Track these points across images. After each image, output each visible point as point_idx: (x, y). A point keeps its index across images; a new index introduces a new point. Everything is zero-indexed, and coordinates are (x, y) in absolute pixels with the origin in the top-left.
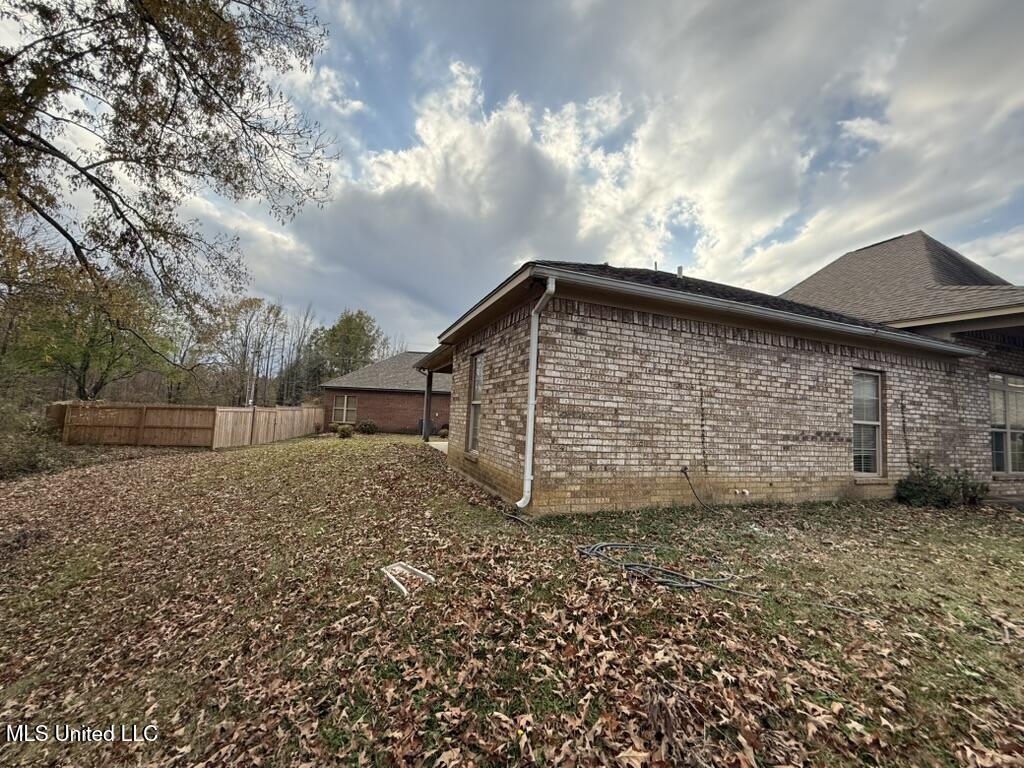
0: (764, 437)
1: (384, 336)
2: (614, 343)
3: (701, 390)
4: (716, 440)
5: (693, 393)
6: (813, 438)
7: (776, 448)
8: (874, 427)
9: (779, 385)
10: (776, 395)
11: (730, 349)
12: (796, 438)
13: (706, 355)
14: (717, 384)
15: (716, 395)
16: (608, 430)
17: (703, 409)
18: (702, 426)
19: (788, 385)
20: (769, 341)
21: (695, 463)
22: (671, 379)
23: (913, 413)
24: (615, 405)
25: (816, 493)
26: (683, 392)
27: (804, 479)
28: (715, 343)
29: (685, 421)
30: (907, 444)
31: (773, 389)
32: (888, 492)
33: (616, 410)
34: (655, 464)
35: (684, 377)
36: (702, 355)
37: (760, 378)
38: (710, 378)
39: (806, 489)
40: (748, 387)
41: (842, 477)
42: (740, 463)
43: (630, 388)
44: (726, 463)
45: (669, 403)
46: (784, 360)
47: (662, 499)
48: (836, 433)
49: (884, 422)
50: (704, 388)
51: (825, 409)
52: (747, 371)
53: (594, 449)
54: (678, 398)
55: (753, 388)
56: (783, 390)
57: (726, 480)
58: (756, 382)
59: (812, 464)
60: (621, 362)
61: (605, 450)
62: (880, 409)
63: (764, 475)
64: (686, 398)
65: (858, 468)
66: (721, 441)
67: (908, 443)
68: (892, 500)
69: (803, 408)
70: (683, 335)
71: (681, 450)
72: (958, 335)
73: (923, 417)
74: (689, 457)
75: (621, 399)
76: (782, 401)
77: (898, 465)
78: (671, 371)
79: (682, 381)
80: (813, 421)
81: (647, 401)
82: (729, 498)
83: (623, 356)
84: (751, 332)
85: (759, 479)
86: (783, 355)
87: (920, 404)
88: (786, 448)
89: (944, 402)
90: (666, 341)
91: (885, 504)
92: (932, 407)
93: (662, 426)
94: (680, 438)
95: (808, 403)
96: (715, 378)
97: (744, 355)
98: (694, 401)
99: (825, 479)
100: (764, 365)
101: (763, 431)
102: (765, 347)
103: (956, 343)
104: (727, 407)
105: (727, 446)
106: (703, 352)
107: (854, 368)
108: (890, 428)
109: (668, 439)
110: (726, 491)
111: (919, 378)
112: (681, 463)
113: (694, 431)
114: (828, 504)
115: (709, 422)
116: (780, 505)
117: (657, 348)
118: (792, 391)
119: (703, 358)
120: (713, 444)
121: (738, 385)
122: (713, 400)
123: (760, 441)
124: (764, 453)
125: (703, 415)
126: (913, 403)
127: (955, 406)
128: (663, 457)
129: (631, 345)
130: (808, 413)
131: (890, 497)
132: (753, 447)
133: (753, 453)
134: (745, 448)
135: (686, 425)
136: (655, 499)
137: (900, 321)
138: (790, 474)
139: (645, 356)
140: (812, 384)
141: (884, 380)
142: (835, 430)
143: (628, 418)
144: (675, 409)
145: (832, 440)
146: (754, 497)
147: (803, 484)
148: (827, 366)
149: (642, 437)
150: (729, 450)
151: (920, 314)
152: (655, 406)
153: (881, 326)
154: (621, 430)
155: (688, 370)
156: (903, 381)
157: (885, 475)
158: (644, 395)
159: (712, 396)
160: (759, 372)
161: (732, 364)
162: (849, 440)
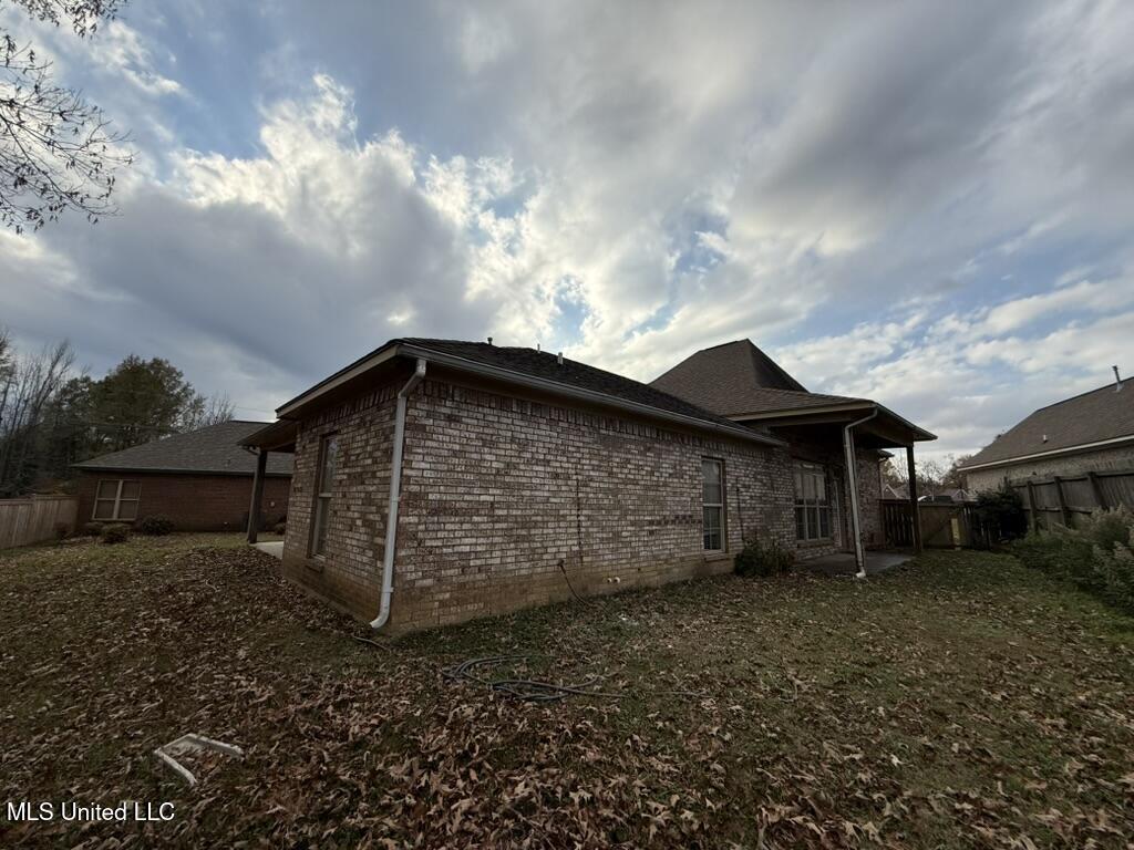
0: (633, 524)
1: (195, 396)
2: (491, 432)
3: (577, 480)
4: (591, 530)
5: (570, 483)
6: (673, 522)
7: (643, 533)
8: (719, 508)
9: (644, 473)
10: (643, 483)
11: (604, 440)
12: (659, 523)
13: (581, 444)
14: (592, 473)
15: (592, 484)
16: (483, 526)
17: (579, 499)
18: (578, 516)
19: (652, 473)
20: (636, 432)
21: (571, 555)
22: (549, 469)
23: (745, 495)
24: (492, 499)
25: (677, 573)
26: (560, 482)
27: (666, 561)
28: (590, 433)
29: (562, 512)
30: (742, 522)
31: (640, 477)
32: (729, 566)
33: (492, 503)
34: (532, 560)
35: (561, 467)
36: (578, 444)
37: (629, 466)
38: (585, 467)
39: (668, 571)
40: (620, 476)
41: (696, 556)
42: (613, 551)
43: (507, 479)
44: (600, 552)
45: (546, 494)
46: (649, 449)
47: (538, 597)
48: (690, 516)
49: (725, 503)
50: (580, 478)
51: (682, 494)
52: (617, 460)
53: (467, 549)
54: (555, 488)
55: (624, 476)
56: (648, 478)
57: (600, 570)
58: (626, 471)
59: (672, 546)
60: (498, 452)
61: (479, 549)
62: (722, 492)
63: (634, 560)
64: (563, 488)
65: (707, 547)
66: (595, 530)
67: (742, 521)
68: (731, 573)
69: (664, 494)
70: (561, 424)
71: (559, 543)
72: (771, 429)
73: (751, 497)
74: (565, 549)
75: (498, 492)
76: (647, 488)
77: (736, 544)
78: (549, 461)
79: (559, 471)
80: (673, 507)
81: (524, 493)
82: (603, 588)
83: (501, 446)
84: (621, 422)
85: (628, 566)
86: (648, 445)
87: (749, 487)
88: (651, 533)
89: (765, 485)
90: (544, 430)
91: (727, 577)
92: (757, 490)
93: (539, 518)
94: (558, 530)
95: (668, 489)
96: (590, 468)
97: (616, 444)
98: (571, 491)
99: (682, 559)
100: (632, 454)
101: (632, 518)
102: (633, 437)
103: (771, 436)
104: (600, 496)
105: (600, 535)
106: (580, 441)
107: (703, 457)
108: (730, 509)
109: (545, 532)
110: (600, 581)
111: (748, 465)
112: (558, 556)
113: (571, 521)
114: (685, 583)
115: (585, 512)
116: (647, 589)
117: (536, 438)
118: (655, 479)
119: (578, 447)
120: (588, 534)
121: (611, 474)
122: (588, 490)
123: (629, 528)
124: (634, 539)
125: (579, 505)
126: (744, 486)
127: (773, 488)
128: (540, 551)
129: (509, 434)
130: (669, 499)
131: (730, 571)
132: (624, 534)
133: (623, 540)
134: (617, 535)
135: (563, 516)
136: (532, 598)
137: (734, 415)
138: (655, 558)
139: (524, 445)
140: (671, 471)
141: (724, 467)
142: (689, 513)
143: (505, 512)
144: (552, 500)
145: (687, 522)
146: (625, 584)
147: (665, 566)
148: (683, 454)
149: (519, 532)
150: (602, 539)
151: (747, 410)
152: (532, 498)
153: (720, 419)
154: (497, 526)
155: (565, 459)
156: (741, 470)
157: (727, 552)
158: (521, 486)
159: (587, 486)
160: (628, 461)
161: (605, 453)
162: (700, 522)
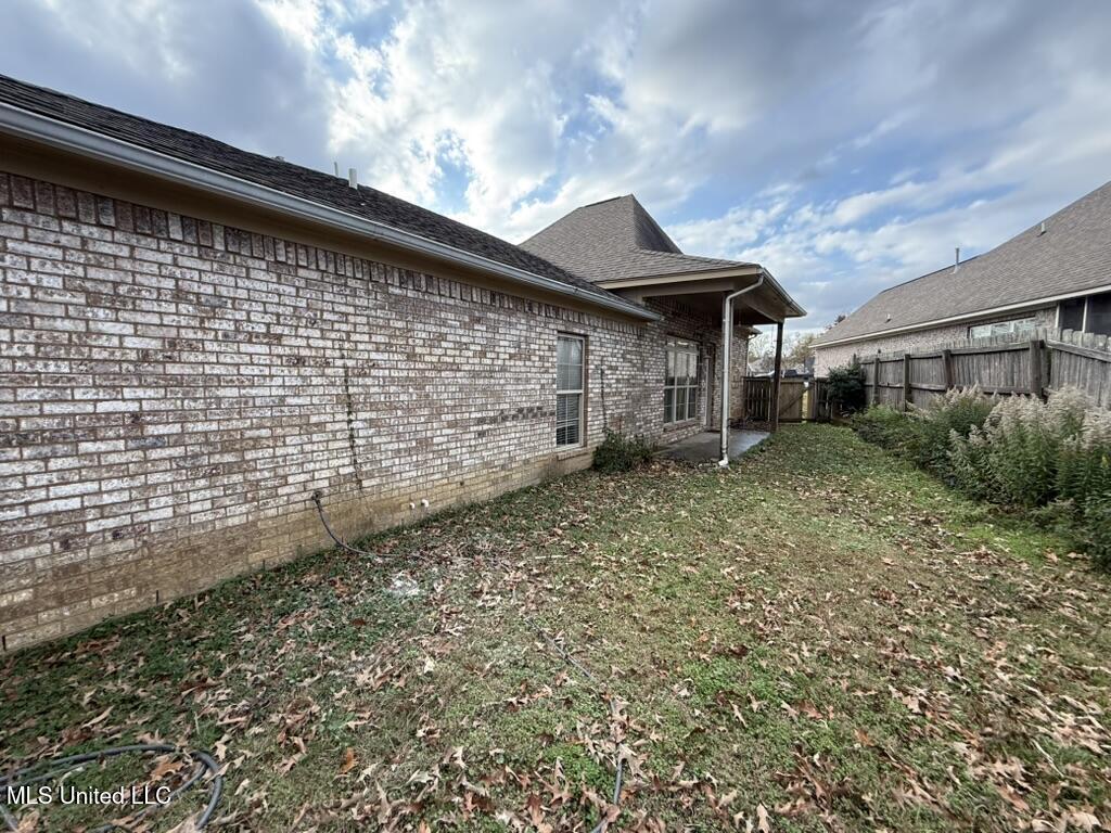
0: (451, 425)
2: (112, 276)
3: (345, 367)
4: (376, 440)
5: (329, 371)
6: (514, 417)
7: (468, 436)
8: (579, 395)
9: (471, 354)
10: (467, 368)
11: (396, 303)
12: (493, 420)
13: (351, 310)
14: (374, 356)
15: (374, 372)
16: (114, 458)
17: (349, 396)
18: (350, 421)
19: (483, 354)
20: (456, 294)
21: (337, 482)
22: (280, 350)
23: (611, 378)
24: (134, 407)
25: (518, 480)
26: (307, 371)
27: (503, 467)
28: (368, 292)
29: (314, 419)
30: (604, 410)
31: (463, 360)
32: (587, 461)
33: (136, 416)
34: (253, 499)
35: (309, 347)
36: (343, 309)
37: (444, 344)
38: (361, 347)
39: (505, 478)
40: (427, 358)
41: (544, 455)
42: (417, 465)
43: (172, 369)
44: (395, 469)
45: (281, 392)
46: (478, 321)
47: (278, 551)
48: (539, 408)
49: (586, 389)
50: (350, 363)
51: (528, 381)
52: (424, 335)
53: (75, 503)
54: (299, 382)
55: (435, 359)
56: (477, 361)
57: (396, 493)
58: (439, 351)
59: (512, 448)
60: (139, 318)
61: (107, 499)
62: (583, 377)
63: (453, 473)
64: (315, 381)
65: (560, 441)
66: (384, 439)
67: (605, 408)
68: (589, 469)
69: (502, 382)
70: (301, 272)
71: (311, 466)
72: (647, 300)
73: (618, 381)
74: (326, 474)
75: (150, 393)
76: (475, 375)
77: (595, 434)
78: (279, 337)
79: (304, 352)
80: (514, 396)
81: (221, 392)
82: (402, 517)
83: (145, 306)
84: (429, 278)
85: (445, 481)
86: (477, 314)
87: (616, 368)
88: (481, 434)
89: (634, 365)
90: (261, 280)
91: (582, 474)
92: (625, 371)
93: (265, 432)
94: (308, 448)
95: (507, 375)
96: (370, 347)
97: (419, 311)
98: (333, 384)
99: (526, 462)
100: (451, 326)
101: (450, 417)
102: (451, 302)
103: (646, 308)
104: (393, 389)
105: (396, 446)
106: (346, 304)
107: (559, 332)
108: (591, 395)
109: (279, 452)
110: (397, 508)
111: (616, 342)
112: (311, 486)
113: (334, 432)
114: (526, 491)
115: (362, 415)
116: (472, 508)
117: (242, 294)
118: (489, 362)
119: (347, 314)
120: (371, 447)
121: (411, 357)
122: (369, 381)
123: (445, 431)
124: (453, 445)
125: (349, 405)
126: (610, 368)
127: (642, 369)
128: (270, 484)
129: (170, 284)
130: (509, 387)
131: (587, 467)
132: (435, 440)
133: (436, 448)
134: (425, 444)
135: (316, 425)
136: (256, 559)
137: (608, 281)
138: (487, 465)
139: (211, 308)
140: (512, 351)
141: (587, 346)
142: (538, 404)
143: (176, 428)
144: (290, 401)
145: (535, 416)
146: (439, 506)
147: (503, 474)
148: (530, 329)
149: (216, 458)
150: (399, 451)
151: (622, 276)
152: (243, 400)
153: (592, 285)
154: (154, 454)
155: (317, 333)
156: (607, 348)
157: (585, 445)
158: (210, 381)
159: (365, 375)
160: (442, 337)
161: (400, 324)
162: (552, 414)
